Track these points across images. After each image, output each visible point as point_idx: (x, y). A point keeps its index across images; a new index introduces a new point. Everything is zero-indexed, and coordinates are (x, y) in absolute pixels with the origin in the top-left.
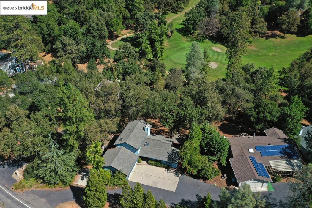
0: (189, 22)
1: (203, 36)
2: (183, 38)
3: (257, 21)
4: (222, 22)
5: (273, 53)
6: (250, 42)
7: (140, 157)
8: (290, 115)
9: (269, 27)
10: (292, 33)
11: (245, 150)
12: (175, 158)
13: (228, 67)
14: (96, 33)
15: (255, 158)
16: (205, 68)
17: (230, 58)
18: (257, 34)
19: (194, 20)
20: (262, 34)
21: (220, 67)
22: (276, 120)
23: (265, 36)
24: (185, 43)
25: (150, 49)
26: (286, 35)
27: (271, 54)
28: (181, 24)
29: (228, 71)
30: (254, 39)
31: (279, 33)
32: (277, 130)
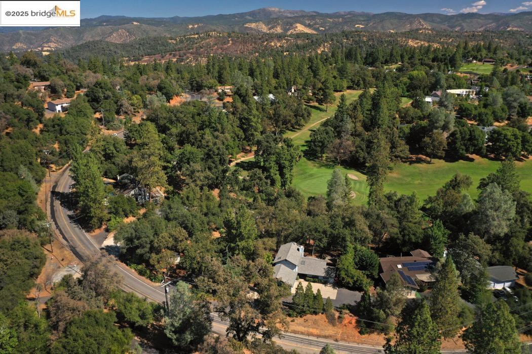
0: (316, 144)
1: (333, 161)
2: (310, 163)
3: (397, 144)
4: (356, 144)
5: (419, 181)
6: (390, 169)
7: (299, 274)
8: (432, 235)
9: (412, 151)
10: (440, 158)
11: (394, 267)
12: (331, 273)
13: (370, 194)
14: (217, 159)
15: (404, 272)
16: (347, 195)
17: (372, 185)
18: (399, 159)
19: (321, 142)
20: (405, 159)
21: (359, 197)
22: (420, 241)
23: (408, 161)
24: (312, 169)
25: (278, 175)
26: (433, 160)
27: (417, 182)
28: (304, 146)
29: (370, 199)
30: (395, 164)
31: (424, 157)
32: (423, 251)
